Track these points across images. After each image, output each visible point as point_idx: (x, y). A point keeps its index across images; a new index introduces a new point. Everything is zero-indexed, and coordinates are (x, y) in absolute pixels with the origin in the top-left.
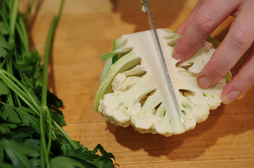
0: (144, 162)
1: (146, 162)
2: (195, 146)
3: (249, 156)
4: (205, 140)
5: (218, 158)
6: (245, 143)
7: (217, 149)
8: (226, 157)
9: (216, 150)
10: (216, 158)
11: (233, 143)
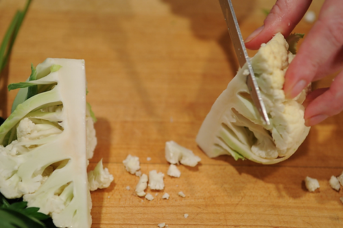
0: (117, 223)
1: (120, 222)
2: (189, 206)
3: (259, 224)
4: (204, 199)
5: (218, 223)
6: (256, 205)
7: (218, 211)
8: (228, 224)
9: (217, 213)
10: (216, 223)
11: (241, 205)
